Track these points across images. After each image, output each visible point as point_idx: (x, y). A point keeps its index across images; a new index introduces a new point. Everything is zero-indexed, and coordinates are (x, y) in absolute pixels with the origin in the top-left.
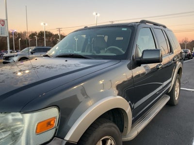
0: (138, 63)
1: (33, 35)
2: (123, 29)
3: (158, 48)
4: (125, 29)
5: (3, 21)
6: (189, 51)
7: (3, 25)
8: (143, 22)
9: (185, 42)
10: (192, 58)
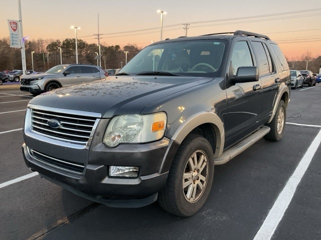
0: (232, 81)
1: (53, 46)
2: (215, 43)
3: (255, 65)
4: (218, 43)
5: (15, 23)
6: (311, 74)
7: (15, 30)
8: (237, 33)
9: (306, 59)
10: (314, 85)
